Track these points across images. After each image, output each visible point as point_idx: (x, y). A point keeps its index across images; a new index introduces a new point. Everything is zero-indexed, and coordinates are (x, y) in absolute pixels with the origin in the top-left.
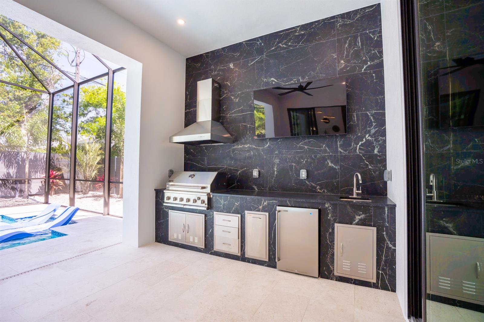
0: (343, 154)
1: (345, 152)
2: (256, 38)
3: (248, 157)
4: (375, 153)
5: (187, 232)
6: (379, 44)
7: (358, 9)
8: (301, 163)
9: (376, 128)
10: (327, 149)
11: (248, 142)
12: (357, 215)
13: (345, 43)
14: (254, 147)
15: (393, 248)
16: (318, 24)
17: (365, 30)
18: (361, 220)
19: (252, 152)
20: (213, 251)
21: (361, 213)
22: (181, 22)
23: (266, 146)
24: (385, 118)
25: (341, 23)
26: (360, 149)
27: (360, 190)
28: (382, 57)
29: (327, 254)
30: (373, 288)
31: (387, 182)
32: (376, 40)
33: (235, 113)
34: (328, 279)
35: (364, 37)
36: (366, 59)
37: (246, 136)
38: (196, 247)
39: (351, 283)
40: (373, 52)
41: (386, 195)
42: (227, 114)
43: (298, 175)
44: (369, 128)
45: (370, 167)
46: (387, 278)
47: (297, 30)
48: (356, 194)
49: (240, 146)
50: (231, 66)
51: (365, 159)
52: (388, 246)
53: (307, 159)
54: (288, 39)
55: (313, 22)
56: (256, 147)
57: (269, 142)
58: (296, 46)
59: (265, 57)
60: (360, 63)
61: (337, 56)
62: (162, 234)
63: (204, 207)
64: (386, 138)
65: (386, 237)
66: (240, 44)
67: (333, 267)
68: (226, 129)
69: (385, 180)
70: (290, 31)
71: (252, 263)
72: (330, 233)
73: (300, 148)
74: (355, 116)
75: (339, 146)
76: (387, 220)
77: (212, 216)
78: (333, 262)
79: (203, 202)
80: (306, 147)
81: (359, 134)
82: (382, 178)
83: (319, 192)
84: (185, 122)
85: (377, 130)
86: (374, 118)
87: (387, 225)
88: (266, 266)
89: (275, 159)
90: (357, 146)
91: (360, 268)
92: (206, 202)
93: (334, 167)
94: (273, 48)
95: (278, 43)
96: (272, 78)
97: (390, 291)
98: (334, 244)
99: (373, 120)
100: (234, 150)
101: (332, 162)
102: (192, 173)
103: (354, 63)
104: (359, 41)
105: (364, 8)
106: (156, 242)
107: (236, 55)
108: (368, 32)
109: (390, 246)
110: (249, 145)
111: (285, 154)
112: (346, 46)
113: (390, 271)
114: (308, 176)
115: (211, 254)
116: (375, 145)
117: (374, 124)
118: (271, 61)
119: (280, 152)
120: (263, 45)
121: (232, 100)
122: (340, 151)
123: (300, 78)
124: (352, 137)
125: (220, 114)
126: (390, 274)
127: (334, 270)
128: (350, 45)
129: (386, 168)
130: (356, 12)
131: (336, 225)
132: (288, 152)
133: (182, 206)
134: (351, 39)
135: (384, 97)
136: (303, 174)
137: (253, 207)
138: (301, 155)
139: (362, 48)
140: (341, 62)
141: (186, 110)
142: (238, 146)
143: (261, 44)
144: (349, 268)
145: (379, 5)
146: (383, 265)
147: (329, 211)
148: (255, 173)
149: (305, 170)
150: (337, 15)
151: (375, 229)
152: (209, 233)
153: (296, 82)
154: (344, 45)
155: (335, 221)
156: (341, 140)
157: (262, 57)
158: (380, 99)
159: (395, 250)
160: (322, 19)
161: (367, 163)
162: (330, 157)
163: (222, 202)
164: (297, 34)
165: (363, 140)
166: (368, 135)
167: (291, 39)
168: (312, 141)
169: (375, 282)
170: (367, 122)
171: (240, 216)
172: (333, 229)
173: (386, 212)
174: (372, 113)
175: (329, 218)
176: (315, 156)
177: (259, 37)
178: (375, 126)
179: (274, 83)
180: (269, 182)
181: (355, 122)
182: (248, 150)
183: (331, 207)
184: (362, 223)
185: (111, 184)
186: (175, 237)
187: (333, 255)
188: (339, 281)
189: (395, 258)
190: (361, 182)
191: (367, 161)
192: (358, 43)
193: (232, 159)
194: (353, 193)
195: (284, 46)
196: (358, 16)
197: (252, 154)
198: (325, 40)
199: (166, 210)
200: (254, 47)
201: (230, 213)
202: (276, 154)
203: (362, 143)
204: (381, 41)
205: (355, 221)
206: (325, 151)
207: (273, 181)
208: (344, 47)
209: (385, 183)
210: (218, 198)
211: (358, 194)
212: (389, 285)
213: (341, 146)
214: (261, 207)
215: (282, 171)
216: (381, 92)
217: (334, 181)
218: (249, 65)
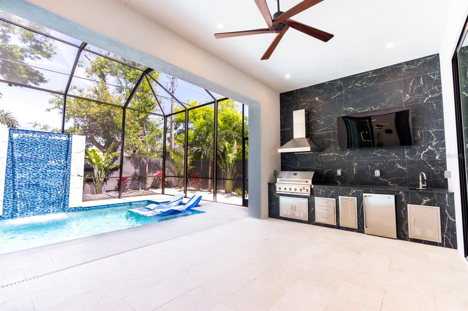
0: (409, 159)
1: (411, 158)
2: (336, 80)
3: (332, 162)
4: (437, 159)
5: (294, 210)
6: (438, 82)
7: (421, 58)
8: (375, 165)
9: (437, 141)
10: (396, 156)
11: (332, 151)
12: (424, 199)
13: (410, 82)
14: (337, 154)
15: (454, 220)
16: (387, 69)
17: (427, 72)
18: (427, 202)
19: (335, 158)
20: (315, 223)
21: (427, 198)
22: (288, 76)
23: (346, 154)
24: (444, 134)
25: (406, 68)
26: (423, 156)
27: (425, 184)
28: (441, 92)
29: (403, 224)
30: (440, 246)
31: (448, 179)
32: (436, 79)
33: (321, 131)
34: (404, 240)
35: (425, 78)
36: (427, 93)
37: (330, 147)
38: (302, 220)
39: (422, 243)
40: (433, 88)
41: (447, 188)
42: (315, 132)
43: (374, 174)
44: (431, 141)
45: (432, 169)
46: (450, 240)
47: (370, 74)
48: (422, 187)
49: (325, 154)
50: (317, 99)
51: (429, 163)
52: (450, 219)
53: (380, 163)
54: (363, 80)
55: (382, 68)
56: (338, 155)
57: (348, 152)
58: (369, 85)
59: (344, 93)
60: (422, 96)
61: (403, 92)
62: (274, 212)
63: (308, 194)
64: (445, 148)
65: (447, 214)
66: (324, 84)
67: (408, 233)
68: (314, 143)
69: (446, 177)
70: (364, 74)
71: (345, 230)
72: (404, 210)
73: (374, 155)
74: (419, 133)
75: (406, 154)
76: (447, 202)
77: (313, 200)
78: (407, 229)
79: (307, 190)
80: (379, 155)
81: (423, 146)
82: (443, 176)
83: (390, 186)
84: (281, 137)
85: (438, 143)
86: (435, 135)
87: (448, 206)
88: (356, 232)
89: (354, 163)
90: (421, 154)
91: (428, 233)
92: (309, 190)
93: (402, 168)
94: (351, 87)
95: (355, 83)
96: (350, 107)
97: (452, 248)
98: (407, 217)
99: (434, 136)
100: (321, 157)
101: (400, 165)
102: (295, 172)
103: (417, 96)
104: (422, 81)
105: (426, 57)
106: (269, 217)
107: (321, 92)
108: (429, 74)
109: (451, 219)
110: (333, 153)
111: (362, 160)
112: (411, 84)
113: (452, 236)
114: (381, 175)
115: (313, 224)
116: (436, 153)
117: (435, 139)
118: (349, 96)
119: (357, 158)
120: (342, 84)
121: (319, 123)
122: (407, 157)
123: (373, 107)
124: (417, 148)
125: (309, 132)
126: (452, 237)
127: (408, 234)
128: (414, 84)
129: (446, 169)
130: (418, 60)
131: (408, 205)
132: (364, 158)
133: (291, 194)
134: (414, 80)
135: (443, 120)
136: (377, 173)
137: (344, 193)
138: (375, 160)
139: (424, 86)
140: (407, 96)
141: (281, 129)
142: (324, 154)
143: (340, 84)
144: (420, 233)
145: (438, 54)
146: (446, 231)
147: (402, 197)
148: (339, 172)
149: (379, 171)
150: (403, 63)
151: (439, 208)
152: (312, 211)
153: (370, 110)
154: (409, 83)
155: (407, 203)
156: (408, 150)
157: (342, 93)
158: (440, 121)
159: (455, 222)
160: (390, 66)
161: (430, 165)
162: (399, 162)
163: (321, 191)
164: (370, 76)
165: (426, 150)
166: (430, 146)
167: (365, 80)
168: (384, 151)
169: (441, 242)
170: (429, 137)
171: (335, 199)
172: (406, 208)
173: (447, 197)
174: (433, 131)
175: (403, 201)
176: (387, 161)
177: (339, 79)
178: (436, 140)
179: (351, 111)
180: (349, 179)
181: (419, 138)
182: (332, 157)
183: (404, 194)
184: (428, 204)
185: (217, 180)
186: (285, 214)
187: (407, 224)
188: (413, 241)
189: (455, 227)
190: (425, 178)
191: (429, 164)
192: (421, 82)
193: (319, 163)
194: (419, 186)
195: (359, 85)
196: (420, 63)
197: (336, 159)
198: (393, 80)
199: (277, 196)
200: (335, 85)
201: (327, 197)
202: (354, 160)
203: (425, 152)
204: (440, 81)
205: (423, 203)
206: (395, 158)
207: (353, 178)
208: (409, 85)
209: (446, 180)
210: (317, 188)
211: (423, 187)
212: (451, 244)
213: (407, 154)
214: (350, 194)
215: (359, 171)
216: (442, 116)
217: (403, 178)
218: (332, 98)
